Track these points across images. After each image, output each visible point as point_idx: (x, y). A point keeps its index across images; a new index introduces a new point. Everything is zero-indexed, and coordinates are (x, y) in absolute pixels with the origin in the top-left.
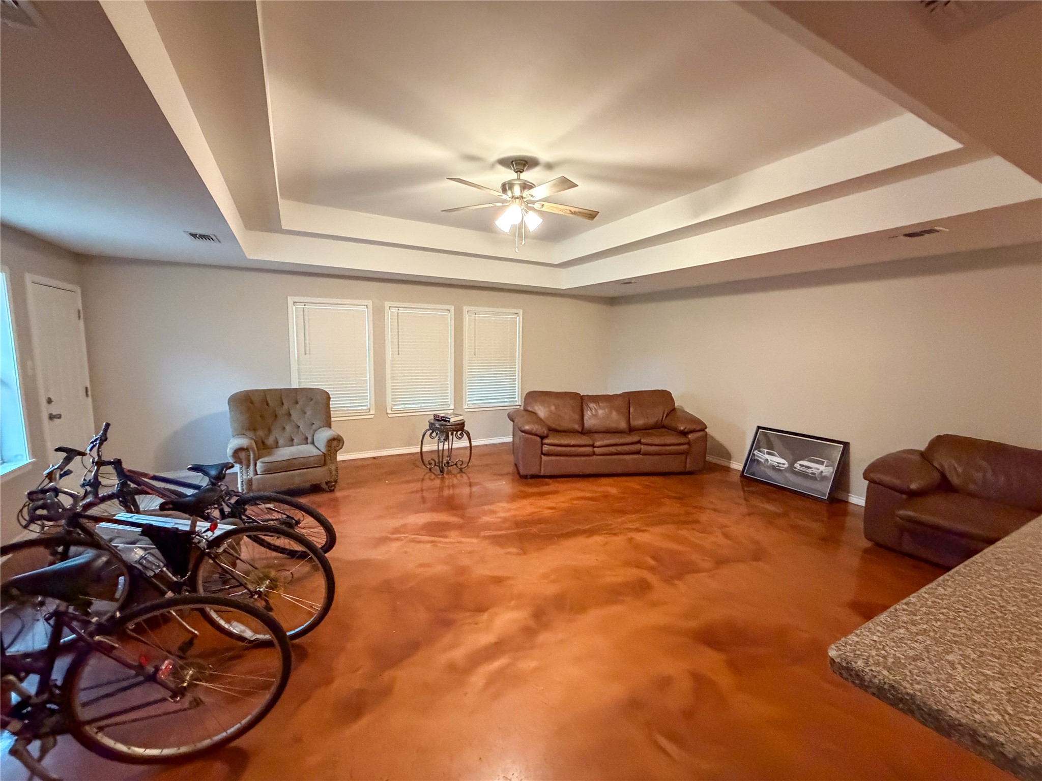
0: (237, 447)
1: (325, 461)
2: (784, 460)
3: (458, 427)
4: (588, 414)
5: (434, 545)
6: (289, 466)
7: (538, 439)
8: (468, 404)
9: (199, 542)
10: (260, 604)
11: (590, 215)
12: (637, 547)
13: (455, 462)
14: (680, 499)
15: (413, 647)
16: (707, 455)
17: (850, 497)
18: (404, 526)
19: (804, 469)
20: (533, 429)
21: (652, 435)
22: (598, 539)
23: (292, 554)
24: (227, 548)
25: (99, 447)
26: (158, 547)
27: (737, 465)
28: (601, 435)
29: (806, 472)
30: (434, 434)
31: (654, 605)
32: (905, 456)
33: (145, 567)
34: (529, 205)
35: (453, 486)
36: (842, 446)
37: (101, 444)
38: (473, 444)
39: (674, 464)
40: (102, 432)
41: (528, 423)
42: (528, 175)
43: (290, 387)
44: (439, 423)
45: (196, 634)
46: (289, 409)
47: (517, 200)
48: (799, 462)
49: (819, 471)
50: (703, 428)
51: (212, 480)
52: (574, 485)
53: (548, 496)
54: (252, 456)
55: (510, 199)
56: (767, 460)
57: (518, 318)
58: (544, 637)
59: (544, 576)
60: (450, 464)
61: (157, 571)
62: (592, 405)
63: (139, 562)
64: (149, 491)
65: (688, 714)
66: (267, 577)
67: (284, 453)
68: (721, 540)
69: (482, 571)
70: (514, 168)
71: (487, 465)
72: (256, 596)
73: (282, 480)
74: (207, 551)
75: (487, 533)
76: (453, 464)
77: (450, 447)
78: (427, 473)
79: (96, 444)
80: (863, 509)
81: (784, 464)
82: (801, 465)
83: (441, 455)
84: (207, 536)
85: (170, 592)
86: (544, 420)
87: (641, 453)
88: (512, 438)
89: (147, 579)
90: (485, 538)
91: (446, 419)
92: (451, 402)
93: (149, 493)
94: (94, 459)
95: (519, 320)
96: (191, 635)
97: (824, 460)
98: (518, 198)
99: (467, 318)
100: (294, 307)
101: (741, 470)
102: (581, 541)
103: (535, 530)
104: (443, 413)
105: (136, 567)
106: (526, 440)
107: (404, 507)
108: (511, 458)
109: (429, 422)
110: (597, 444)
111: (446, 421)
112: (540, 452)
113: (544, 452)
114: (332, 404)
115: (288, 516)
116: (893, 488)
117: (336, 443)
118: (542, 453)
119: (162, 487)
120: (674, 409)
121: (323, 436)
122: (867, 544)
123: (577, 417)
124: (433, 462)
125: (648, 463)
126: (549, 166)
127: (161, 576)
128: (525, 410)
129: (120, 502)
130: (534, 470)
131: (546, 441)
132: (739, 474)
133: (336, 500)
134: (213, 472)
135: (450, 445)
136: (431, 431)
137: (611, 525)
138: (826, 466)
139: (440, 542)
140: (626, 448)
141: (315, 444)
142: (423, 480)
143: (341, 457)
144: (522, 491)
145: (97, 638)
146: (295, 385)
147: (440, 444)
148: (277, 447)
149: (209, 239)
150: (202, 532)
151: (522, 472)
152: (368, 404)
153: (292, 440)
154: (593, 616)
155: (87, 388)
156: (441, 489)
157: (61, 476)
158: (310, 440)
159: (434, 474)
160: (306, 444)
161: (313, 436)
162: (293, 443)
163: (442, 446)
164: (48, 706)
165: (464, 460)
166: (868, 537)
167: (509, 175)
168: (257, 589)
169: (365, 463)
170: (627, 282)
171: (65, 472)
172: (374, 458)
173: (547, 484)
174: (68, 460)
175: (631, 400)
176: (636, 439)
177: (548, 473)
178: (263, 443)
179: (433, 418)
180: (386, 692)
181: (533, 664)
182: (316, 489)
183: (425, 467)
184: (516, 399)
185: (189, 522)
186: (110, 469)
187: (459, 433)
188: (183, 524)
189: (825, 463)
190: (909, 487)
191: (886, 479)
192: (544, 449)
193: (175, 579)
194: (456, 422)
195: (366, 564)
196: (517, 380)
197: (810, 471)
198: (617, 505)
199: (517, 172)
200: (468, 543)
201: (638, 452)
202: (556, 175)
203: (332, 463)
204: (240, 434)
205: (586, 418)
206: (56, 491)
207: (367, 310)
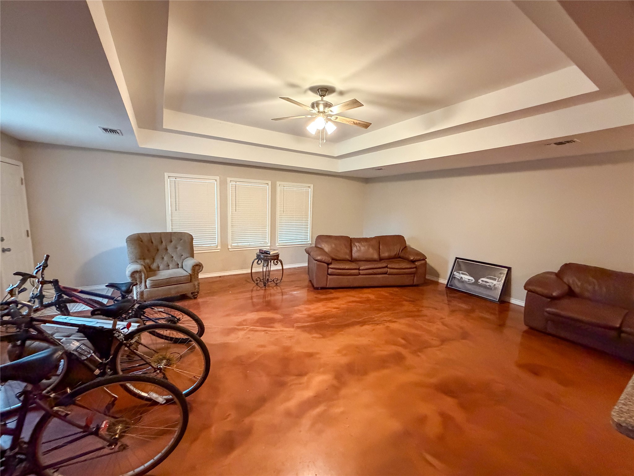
0: (133, 270)
1: (191, 279)
2: (472, 278)
3: (275, 257)
4: (354, 249)
5: (267, 333)
6: (168, 282)
7: (326, 265)
8: (279, 243)
9: (118, 336)
10: (160, 376)
11: (366, 125)
12: (393, 332)
13: (273, 280)
14: (412, 301)
15: (262, 401)
16: (427, 275)
17: (511, 300)
18: (244, 321)
19: (484, 283)
20: (323, 259)
21: (393, 262)
22: (367, 327)
23: (176, 341)
24: (137, 340)
25: (43, 271)
26: (89, 339)
27: (443, 281)
28: (363, 263)
29: (485, 285)
30: (260, 262)
31: (409, 368)
32: (548, 275)
33: (81, 354)
34: (328, 118)
35: (271, 295)
36: (507, 269)
37: (43, 269)
38: (284, 268)
39: (407, 280)
40: (44, 261)
41: (319, 255)
42: (328, 98)
43: (166, 232)
44: (263, 255)
45: (116, 397)
46: (166, 245)
47: (321, 114)
48: (481, 279)
49: (493, 284)
50: (424, 258)
51: (123, 293)
52: (348, 293)
53: (334, 300)
54: (143, 277)
55: (317, 113)
56: (462, 278)
57: (310, 189)
58: (343, 392)
59: (339, 351)
60: (269, 281)
61: (89, 356)
62: (357, 244)
63: (76, 350)
64: (78, 300)
65: (441, 438)
66: (164, 358)
67: (164, 274)
68: (441, 327)
69: (298, 349)
70: (319, 94)
71: (292, 281)
72: (158, 371)
73: (163, 291)
74: (125, 342)
75: (300, 324)
76: (271, 280)
77: (269, 270)
78: (255, 286)
79: (40, 270)
80: (524, 308)
81: (472, 280)
82: (482, 281)
83: (264, 274)
84: (124, 332)
85: (97, 370)
86: (328, 253)
87: (388, 273)
88: (307, 264)
89: (82, 362)
90: (298, 327)
91: (268, 252)
92: (268, 242)
93: (77, 302)
94: (39, 279)
95: (310, 190)
96: (113, 399)
97: (496, 278)
98: (322, 113)
99: (278, 189)
100: (169, 180)
101: (446, 283)
102: (357, 329)
103: (328, 322)
104: (265, 249)
105: (73, 354)
106: (318, 265)
107: (242, 309)
108: (306, 277)
109: (256, 254)
110: (361, 268)
111: (267, 253)
112: (327, 273)
113: (329, 273)
114: (195, 242)
115: (172, 316)
116: (542, 295)
117: (198, 267)
118: (328, 274)
119: (86, 297)
120: (406, 247)
121: (189, 263)
122: (525, 328)
123: (348, 251)
124: (259, 279)
125: (391, 280)
126: (341, 93)
127: (91, 360)
128: (316, 247)
129: (57, 308)
130: (322, 285)
131: (330, 266)
132: (445, 286)
133: (198, 304)
134: (124, 288)
135: (269, 268)
136: (258, 260)
137: (374, 318)
138: (497, 282)
139: (270, 331)
140: (379, 271)
141: (184, 268)
142: (252, 291)
143: (201, 276)
144: (316, 297)
145: (55, 408)
146: (169, 230)
147: (264, 268)
148: (159, 270)
149: (116, 133)
150: (120, 329)
151: (315, 286)
152: (217, 242)
153: (169, 266)
154: (372, 377)
155: (27, 231)
156: (264, 297)
157: (19, 292)
158: (180, 266)
159: (260, 287)
160: (177, 268)
161: (182, 263)
162: (169, 267)
163: (265, 269)
164: (19, 456)
165: (279, 278)
166: (526, 324)
167: (316, 98)
168: (158, 366)
169: (215, 280)
170: (380, 169)
171: (21, 290)
172: (220, 277)
173: (331, 293)
174: (23, 281)
175: (381, 241)
176: (384, 265)
177: (331, 286)
178: (150, 267)
179: (259, 251)
180: (248, 433)
181: (341, 409)
182: (184, 297)
183: (254, 283)
184: (308, 240)
185: (112, 322)
186: (50, 286)
187: (275, 261)
188: (107, 324)
189: (497, 279)
190: (552, 295)
191: (539, 289)
192: (329, 271)
193: (100, 361)
194: (273, 255)
195: (225, 346)
196: (309, 228)
197: (488, 284)
198: (376, 306)
199: (321, 96)
200: (288, 331)
201: (386, 273)
202: (348, 98)
203: (196, 280)
204: (135, 262)
205: (353, 252)
206: (16, 303)
207: (216, 182)
